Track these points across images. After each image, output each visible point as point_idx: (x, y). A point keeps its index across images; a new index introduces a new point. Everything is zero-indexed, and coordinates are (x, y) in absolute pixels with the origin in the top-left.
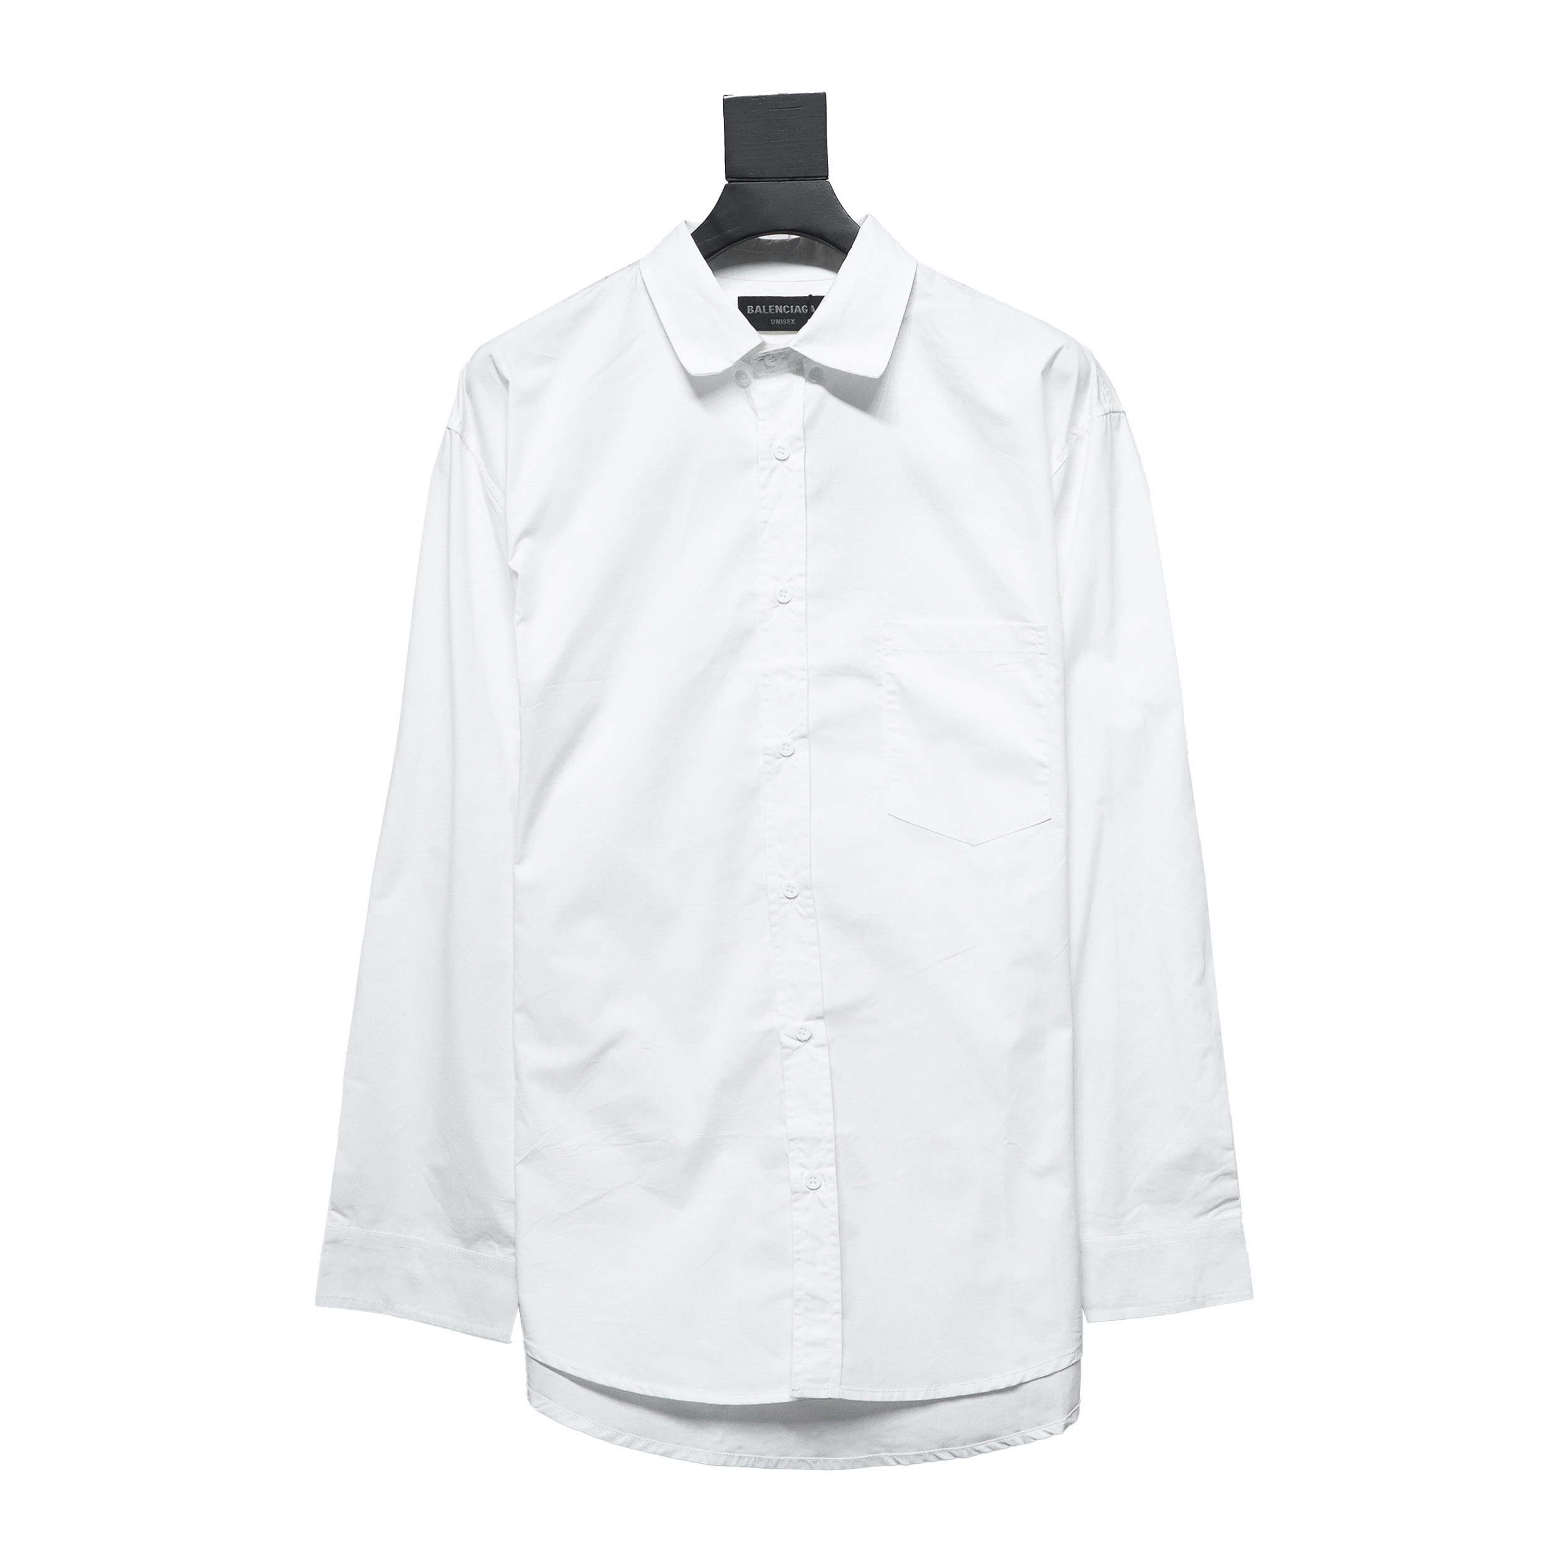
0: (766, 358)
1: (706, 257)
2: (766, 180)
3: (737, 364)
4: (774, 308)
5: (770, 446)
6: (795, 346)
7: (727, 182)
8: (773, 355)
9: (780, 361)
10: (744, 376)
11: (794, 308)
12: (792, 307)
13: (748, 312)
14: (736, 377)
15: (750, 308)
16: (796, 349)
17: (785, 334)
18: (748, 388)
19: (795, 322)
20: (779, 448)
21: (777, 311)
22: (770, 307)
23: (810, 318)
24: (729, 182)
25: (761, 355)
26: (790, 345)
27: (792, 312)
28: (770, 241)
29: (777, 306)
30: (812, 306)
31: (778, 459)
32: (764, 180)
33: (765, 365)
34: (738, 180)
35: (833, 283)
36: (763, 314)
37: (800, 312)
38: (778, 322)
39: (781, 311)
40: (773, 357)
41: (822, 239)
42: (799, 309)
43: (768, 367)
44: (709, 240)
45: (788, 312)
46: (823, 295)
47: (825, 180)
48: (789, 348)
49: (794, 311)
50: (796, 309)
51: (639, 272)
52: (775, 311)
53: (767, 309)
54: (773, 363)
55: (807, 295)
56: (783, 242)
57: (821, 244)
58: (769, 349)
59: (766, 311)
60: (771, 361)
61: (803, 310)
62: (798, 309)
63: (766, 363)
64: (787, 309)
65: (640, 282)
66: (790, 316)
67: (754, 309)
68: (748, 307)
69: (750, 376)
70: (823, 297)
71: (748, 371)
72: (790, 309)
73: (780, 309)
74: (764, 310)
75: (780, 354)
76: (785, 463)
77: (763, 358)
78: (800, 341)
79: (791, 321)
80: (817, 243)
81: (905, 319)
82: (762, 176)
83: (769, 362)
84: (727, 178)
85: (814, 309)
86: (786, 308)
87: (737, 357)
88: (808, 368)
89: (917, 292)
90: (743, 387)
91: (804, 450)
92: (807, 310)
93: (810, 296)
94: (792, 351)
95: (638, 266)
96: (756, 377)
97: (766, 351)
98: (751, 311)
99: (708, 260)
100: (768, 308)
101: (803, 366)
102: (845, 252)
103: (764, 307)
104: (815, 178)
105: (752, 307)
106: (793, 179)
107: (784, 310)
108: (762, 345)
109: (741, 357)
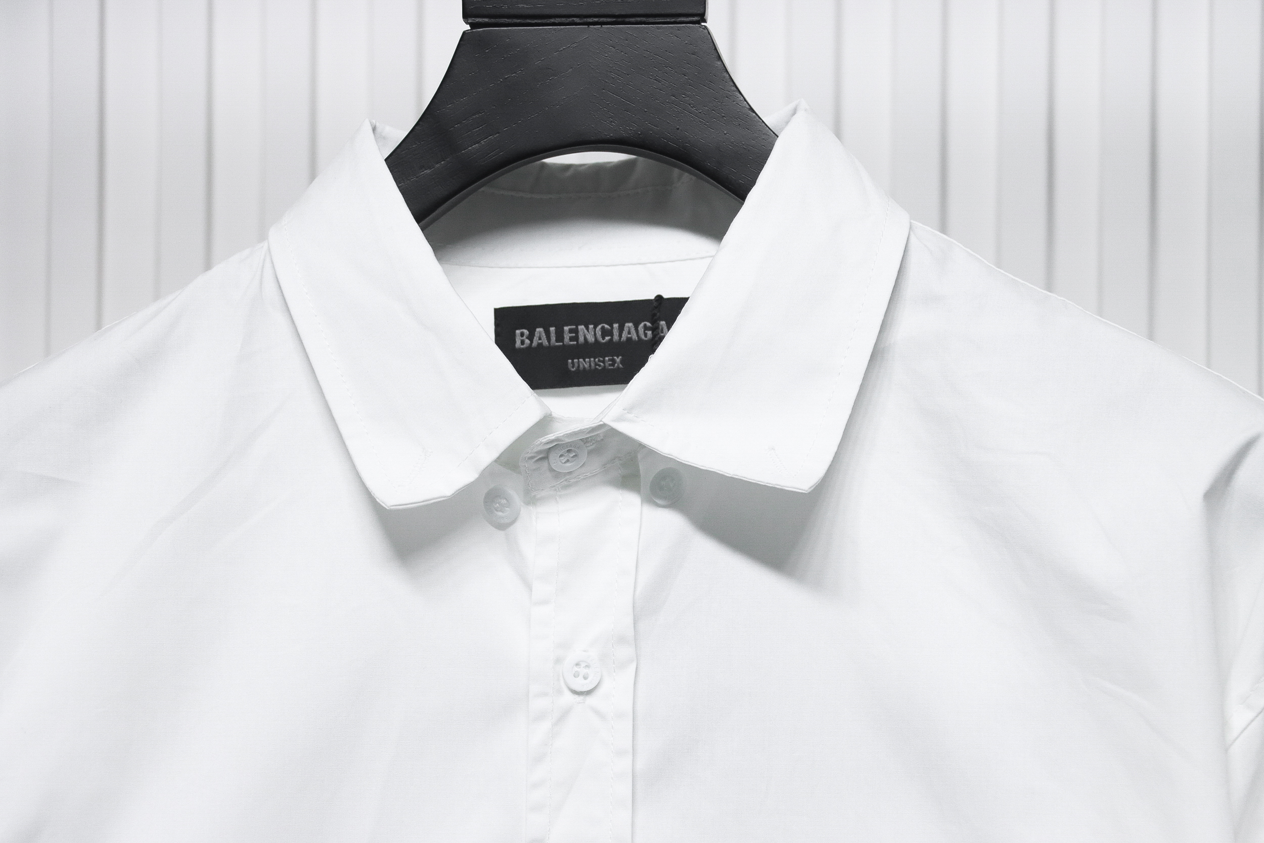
0: (553, 457)
1: (422, 215)
2: (557, 20)
3: (487, 473)
4: (576, 331)
5: (558, 661)
6: (620, 419)
7: (468, 27)
8: (570, 444)
9: (584, 457)
10: (504, 501)
11: (621, 329)
12: (616, 326)
13: (518, 344)
14: (485, 502)
15: (522, 335)
16: (622, 427)
17: (596, 393)
18: (512, 527)
19: (622, 362)
20: (577, 665)
21: (581, 339)
22: (566, 328)
23: (653, 351)
24: (473, 26)
25: (539, 448)
26: (607, 420)
27: (616, 338)
28: (567, 167)
29: (581, 327)
30: (663, 323)
31: (575, 692)
32: (549, 21)
33: (551, 470)
34: (493, 20)
35: (709, 268)
36: (550, 348)
37: (635, 337)
38: (585, 363)
39: (591, 339)
40: (569, 451)
41: (687, 163)
42: (633, 330)
43: (557, 475)
44: (428, 171)
45: (607, 338)
46: (687, 297)
47: (698, 22)
48: (604, 425)
49: (620, 336)
50: (626, 329)
51: (268, 265)
52: (576, 338)
53: (560, 336)
54: (568, 464)
55: (652, 297)
56: (598, 170)
57: (686, 174)
58: (559, 431)
59: (557, 341)
60: (564, 459)
61: (642, 331)
62: (629, 333)
63: (553, 466)
64: (605, 333)
65: (270, 287)
66: (611, 348)
67: (530, 338)
68: (518, 332)
69: (517, 498)
70: (685, 300)
71: (513, 489)
72: (611, 333)
73: (588, 334)
74: (553, 338)
75: (585, 441)
76: (590, 700)
77: (545, 455)
78: (630, 409)
79: (614, 361)
80: (676, 171)
81: (877, 355)
82: (547, 11)
83: (557, 462)
84: (466, 16)
85: (665, 328)
86: (603, 328)
87: (487, 456)
88: (647, 472)
89: (910, 289)
90: (502, 527)
91: (633, 667)
92: (649, 333)
93: (659, 298)
94: (613, 433)
95: (265, 244)
96: (531, 500)
97: (551, 437)
98: (523, 342)
99: (423, 222)
100: (563, 331)
101: (638, 471)
102: (740, 192)
103: (552, 329)
104: (673, 18)
105: (526, 332)
106: (620, 19)
107: (599, 333)
108: (545, 422)
109: (495, 455)
